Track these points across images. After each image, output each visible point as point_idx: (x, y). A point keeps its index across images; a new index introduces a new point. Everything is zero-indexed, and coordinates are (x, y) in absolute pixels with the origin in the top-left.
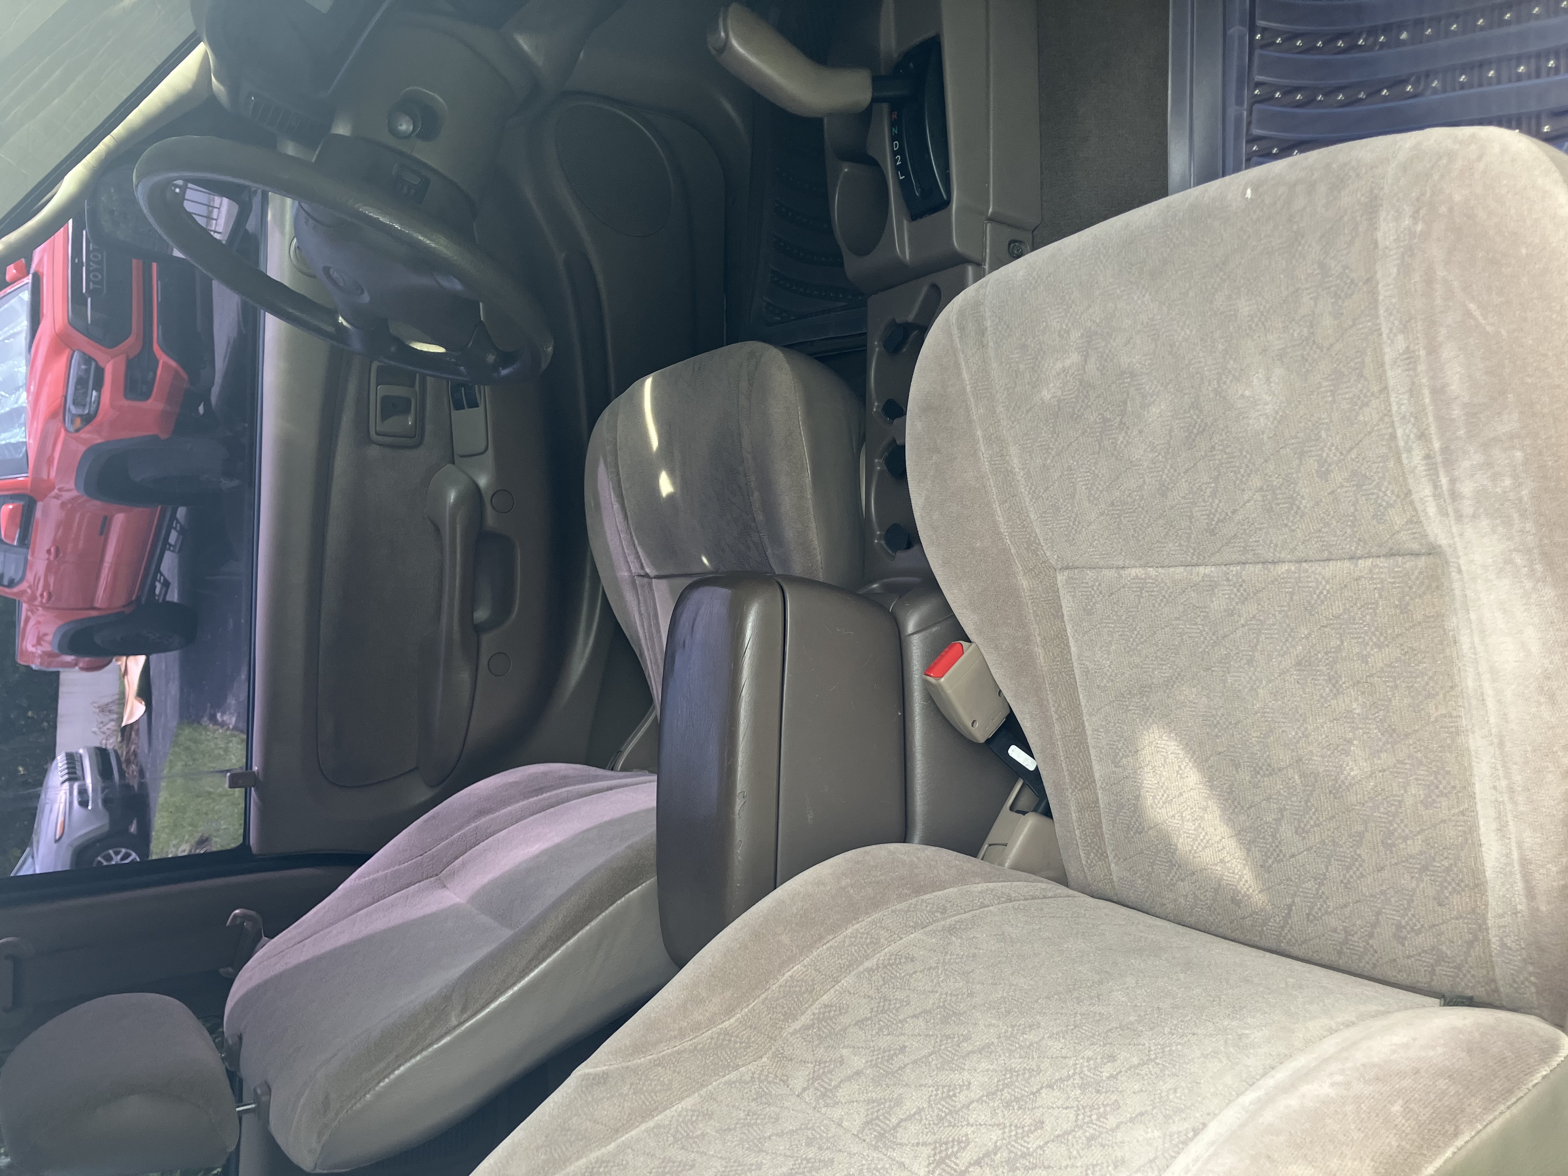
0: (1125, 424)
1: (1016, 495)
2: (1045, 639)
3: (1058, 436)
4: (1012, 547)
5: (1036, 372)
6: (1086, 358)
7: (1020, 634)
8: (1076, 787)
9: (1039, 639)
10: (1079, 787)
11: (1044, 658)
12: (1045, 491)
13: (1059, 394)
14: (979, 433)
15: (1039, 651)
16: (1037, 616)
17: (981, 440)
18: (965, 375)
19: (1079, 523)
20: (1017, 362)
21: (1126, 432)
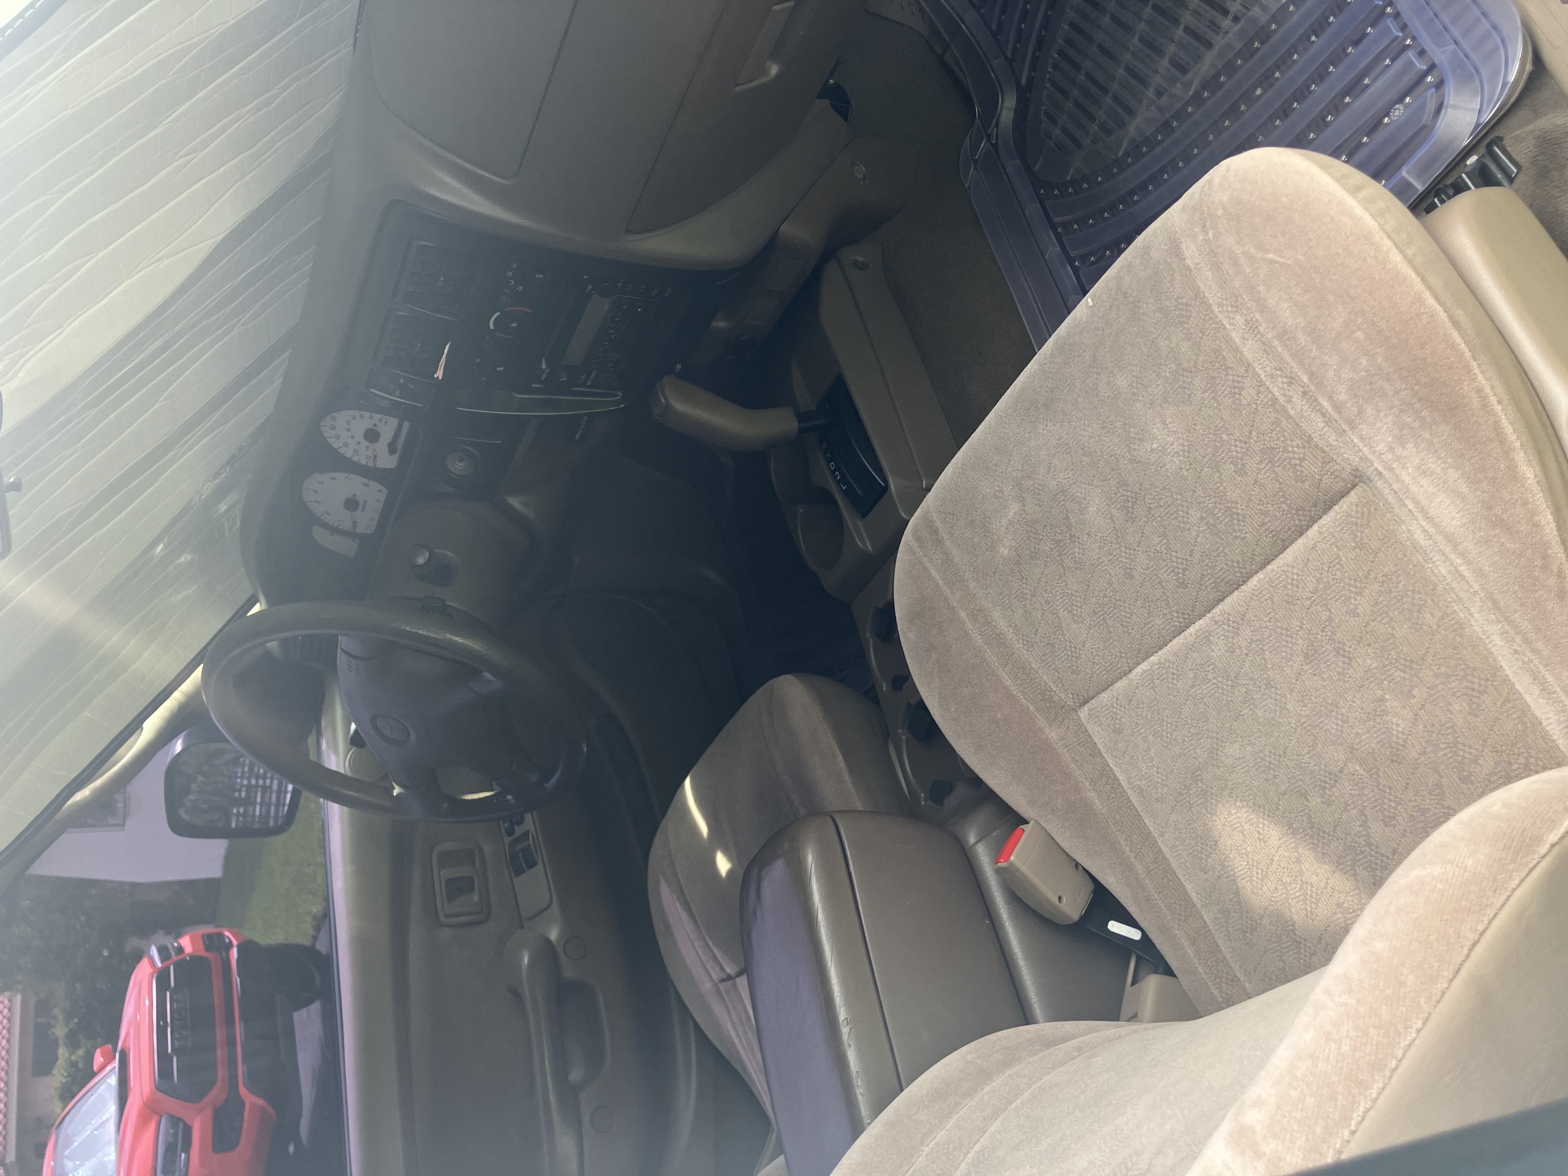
0: (1075, 536)
1: (1013, 654)
2: (1092, 781)
3: (1027, 580)
4: (1029, 704)
5: (989, 537)
6: (1022, 501)
7: (1068, 786)
8: (1179, 920)
9: (1087, 784)
10: (1183, 919)
11: (1099, 801)
12: (1036, 635)
13: (1014, 544)
14: (963, 615)
15: (1092, 795)
16: (1077, 761)
17: (967, 621)
18: (934, 573)
19: (1075, 648)
20: (971, 539)
21: (1079, 543)
